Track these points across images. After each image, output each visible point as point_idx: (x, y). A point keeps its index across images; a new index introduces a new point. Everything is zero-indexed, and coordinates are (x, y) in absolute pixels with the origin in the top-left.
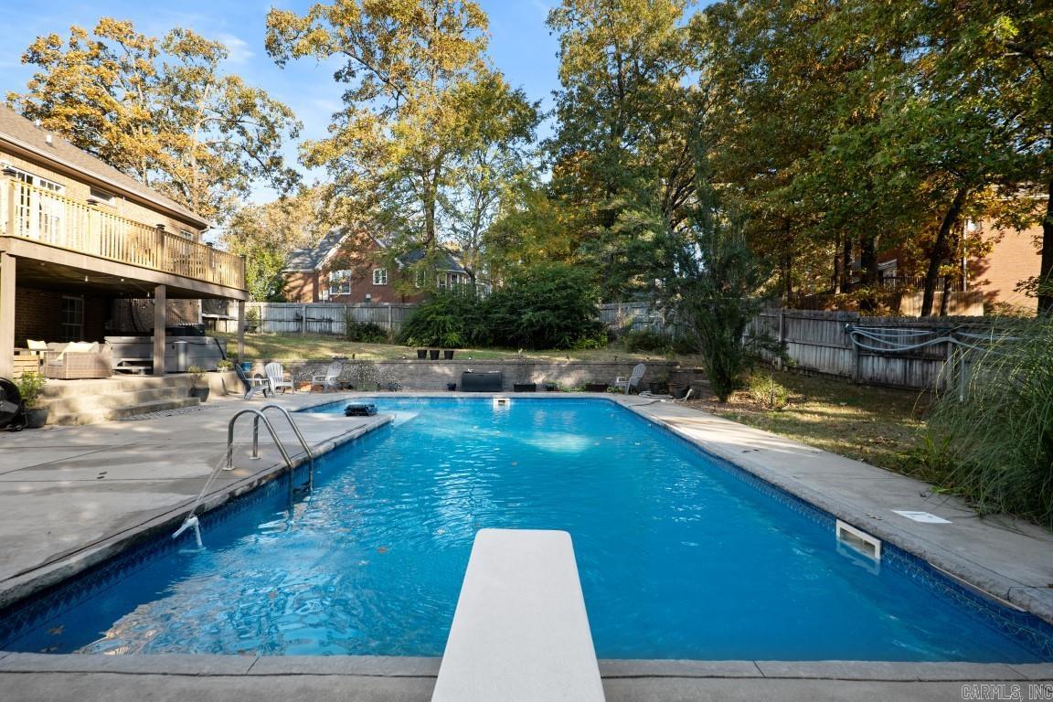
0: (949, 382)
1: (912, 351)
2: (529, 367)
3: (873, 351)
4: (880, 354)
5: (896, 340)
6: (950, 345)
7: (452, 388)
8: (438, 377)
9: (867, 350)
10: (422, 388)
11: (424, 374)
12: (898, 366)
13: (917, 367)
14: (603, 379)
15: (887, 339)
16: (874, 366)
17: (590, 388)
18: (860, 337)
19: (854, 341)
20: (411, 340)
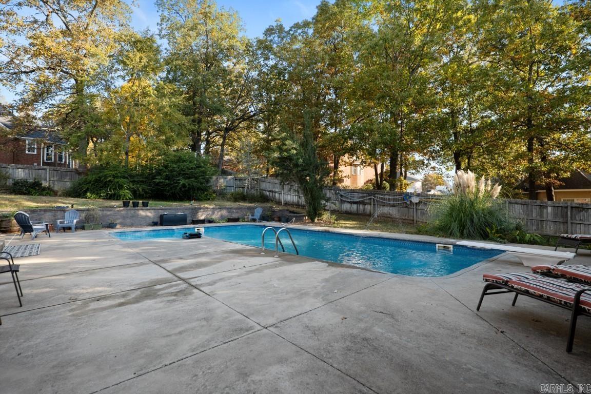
0: (372, 212)
1: (359, 201)
2: (195, 211)
3: (346, 201)
4: (348, 202)
5: (354, 197)
6: (372, 200)
7: (155, 224)
8: (143, 218)
9: (344, 201)
10: (132, 225)
11: (133, 217)
12: (355, 207)
13: (361, 207)
14: (235, 216)
15: (351, 197)
16: (346, 207)
17: (229, 220)
18: (341, 196)
19: (339, 197)
20: (89, 194)
